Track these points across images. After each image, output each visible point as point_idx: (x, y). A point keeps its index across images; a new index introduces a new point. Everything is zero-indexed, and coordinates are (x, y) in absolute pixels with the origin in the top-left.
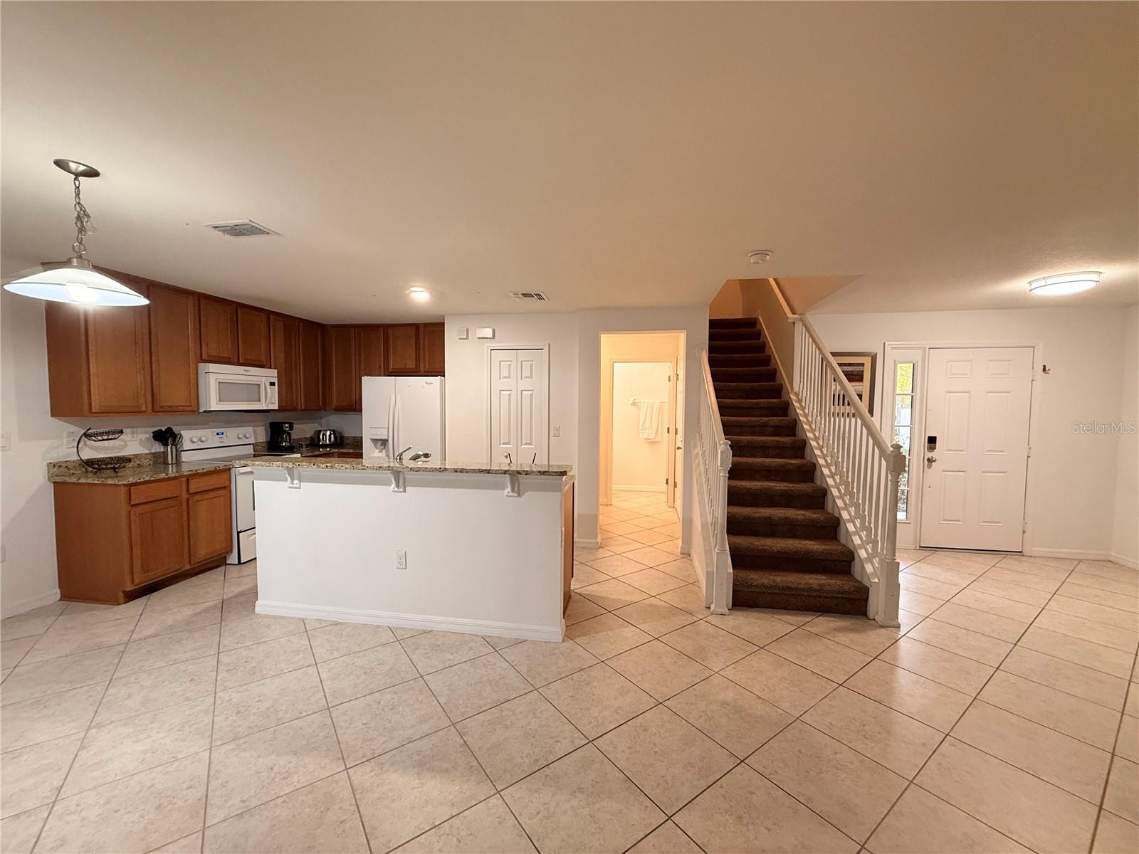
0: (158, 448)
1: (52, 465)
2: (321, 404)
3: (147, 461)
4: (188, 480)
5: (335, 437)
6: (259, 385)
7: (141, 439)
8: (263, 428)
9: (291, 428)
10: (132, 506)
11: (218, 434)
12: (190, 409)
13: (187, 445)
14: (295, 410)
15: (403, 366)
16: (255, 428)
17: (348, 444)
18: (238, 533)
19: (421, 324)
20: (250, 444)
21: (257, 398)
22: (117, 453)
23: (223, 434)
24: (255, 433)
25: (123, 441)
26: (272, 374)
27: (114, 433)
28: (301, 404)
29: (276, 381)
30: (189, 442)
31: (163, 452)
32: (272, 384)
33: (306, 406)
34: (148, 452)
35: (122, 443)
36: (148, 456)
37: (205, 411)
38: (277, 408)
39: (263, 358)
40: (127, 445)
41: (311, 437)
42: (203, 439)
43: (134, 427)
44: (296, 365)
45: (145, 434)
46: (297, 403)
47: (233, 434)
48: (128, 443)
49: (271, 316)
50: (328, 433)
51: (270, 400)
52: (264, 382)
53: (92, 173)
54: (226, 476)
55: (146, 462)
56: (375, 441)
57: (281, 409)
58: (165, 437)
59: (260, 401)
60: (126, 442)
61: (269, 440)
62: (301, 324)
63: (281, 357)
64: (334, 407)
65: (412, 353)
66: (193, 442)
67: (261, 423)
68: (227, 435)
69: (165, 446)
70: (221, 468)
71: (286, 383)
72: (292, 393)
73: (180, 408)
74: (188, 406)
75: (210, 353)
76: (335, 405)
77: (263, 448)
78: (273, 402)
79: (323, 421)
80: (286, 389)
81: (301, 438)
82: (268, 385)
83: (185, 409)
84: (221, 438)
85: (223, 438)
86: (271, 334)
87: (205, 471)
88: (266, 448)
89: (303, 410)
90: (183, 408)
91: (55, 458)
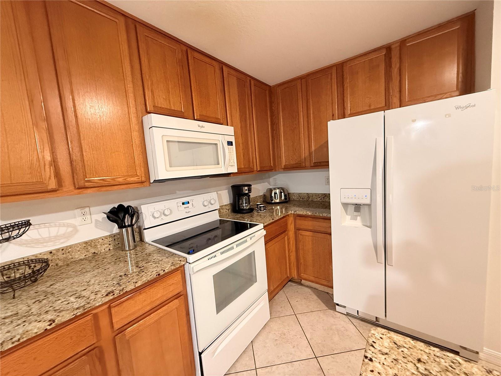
0: (115, 229)
2: (271, 165)
3: (104, 247)
4: (109, 308)
5: (285, 196)
6: (216, 144)
7: (96, 221)
8: (227, 190)
9: (250, 190)
11: (183, 204)
12: (135, 179)
14: (251, 171)
16: (219, 192)
17: (294, 200)
18: (200, 354)
19: (394, 43)
20: (216, 210)
21: (215, 161)
22: (62, 243)
23: (188, 203)
24: (219, 197)
25: (68, 226)
26: (229, 132)
28: (257, 165)
29: (232, 139)
30: (151, 217)
31: (118, 234)
32: (230, 143)
33: (261, 167)
34: (109, 234)
35: (70, 229)
36: (106, 241)
37: (155, 181)
38: (235, 170)
41: (263, 195)
42: (167, 212)
43: (83, 207)
44: (250, 125)
46: (253, 166)
47: (199, 202)
48: (79, 228)
50: (278, 191)
51: (230, 161)
52: (222, 141)
54: (177, 277)
56: (345, 205)
57: (240, 172)
58: (119, 214)
59: (218, 164)
60: (75, 227)
61: (232, 202)
62: (252, 82)
63: (237, 115)
64: (283, 167)
66: (154, 218)
67: (225, 187)
68: (192, 204)
69: (121, 226)
70: (166, 271)
71: (242, 143)
72: (248, 154)
73: (120, 180)
74: (132, 176)
75: (156, 103)
76: (284, 165)
77: (227, 211)
78: (232, 164)
79: (271, 180)
80: (243, 149)
81: (256, 197)
82: (226, 144)
83: (127, 180)
84: (187, 207)
85: (188, 207)
86: (226, 89)
87: (139, 285)
88: (230, 210)
89: (259, 171)
90: (125, 179)
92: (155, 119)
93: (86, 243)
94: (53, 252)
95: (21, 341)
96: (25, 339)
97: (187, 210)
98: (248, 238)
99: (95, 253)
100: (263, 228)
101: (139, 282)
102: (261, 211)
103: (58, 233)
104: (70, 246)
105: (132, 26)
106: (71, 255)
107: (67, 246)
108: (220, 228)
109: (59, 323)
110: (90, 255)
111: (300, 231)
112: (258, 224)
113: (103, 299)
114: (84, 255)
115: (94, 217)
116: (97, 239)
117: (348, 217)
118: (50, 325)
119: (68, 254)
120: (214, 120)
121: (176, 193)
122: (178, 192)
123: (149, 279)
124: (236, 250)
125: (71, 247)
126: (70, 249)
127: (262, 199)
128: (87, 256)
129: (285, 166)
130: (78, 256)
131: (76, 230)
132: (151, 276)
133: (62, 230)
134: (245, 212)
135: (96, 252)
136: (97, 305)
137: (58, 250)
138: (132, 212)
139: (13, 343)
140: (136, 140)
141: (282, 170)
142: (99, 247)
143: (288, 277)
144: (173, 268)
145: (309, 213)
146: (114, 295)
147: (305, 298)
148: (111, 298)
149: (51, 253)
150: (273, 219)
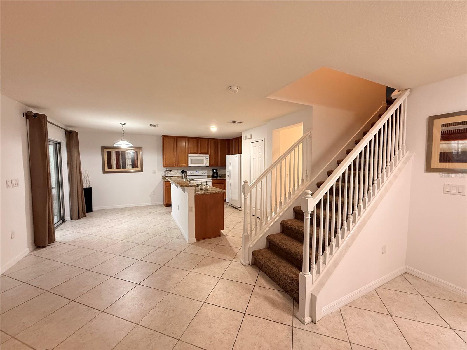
6: (203, 159)
8: (210, 171)
10: (167, 186)
11: (196, 172)
16: (207, 171)
20: (206, 175)
21: (203, 163)
23: (198, 172)
26: (208, 156)
27: (170, 171)
28: (219, 164)
29: (209, 158)
30: (188, 173)
32: (207, 159)
34: (181, 175)
37: (189, 166)
38: (209, 165)
40: (177, 174)
42: (192, 173)
47: (201, 172)
49: (209, 140)
51: (207, 163)
53: (125, 124)
57: (211, 166)
58: (183, 172)
62: (220, 140)
69: (183, 174)
71: (214, 158)
73: (183, 165)
74: (185, 165)
75: (191, 152)
80: (212, 160)
82: (205, 159)
86: (209, 144)
91: (163, 175)
92: (189, 155)
105: (188, 139)
115: (179, 172)
116: (179, 176)
120: (203, 153)
133: (175, 173)
134: (215, 177)
138: (186, 172)
140: (186, 159)
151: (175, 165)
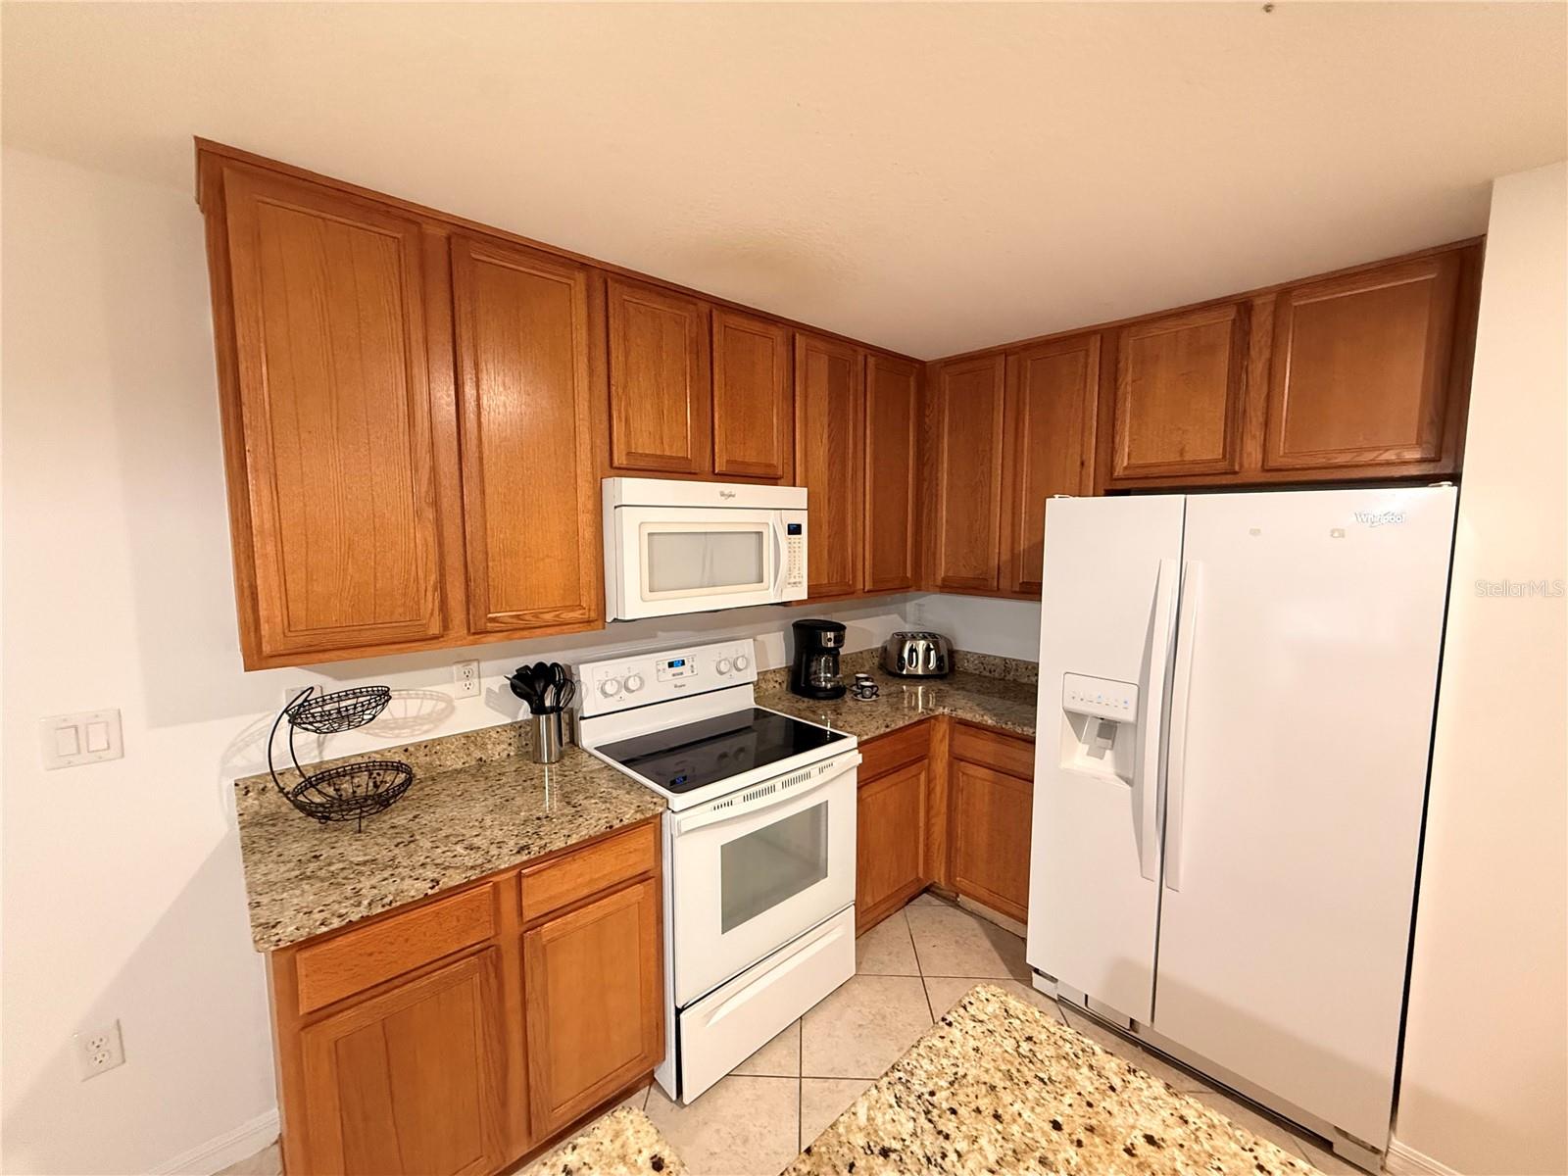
0: (524, 711)
1: (244, 789)
2: (909, 575)
3: (499, 748)
4: (520, 876)
5: (939, 659)
6: (760, 534)
7: (489, 690)
9: (839, 640)
10: (306, 1017)
11: (671, 665)
12: (576, 615)
13: (590, 700)
15: (1174, 457)
16: (759, 638)
17: (966, 673)
18: (679, 1012)
19: (1260, 293)
20: (748, 683)
21: (753, 572)
22: (426, 732)
23: (683, 663)
24: (760, 651)
25: (439, 698)
26: (792, 500)
28: (864, 580)
29: (802, 519)
30: (599, 694)
31: (527, 722)
32: (794, 530)
33: (874, 582)
34: (509, 721)
35: (442, 705)
36: (504, 736)
38: (803, 595)
39: (776, 459)
40: (453, 709)
41: (882, 647)
42: (632, 684)
43: (467, 662)
44: (855, 471)
45: (496, 675)
46: (854, 577)
47: (707, 665)
48: (456, 703)
49: (800, 340)
50: (921, 645)
51: (786, 575)
52: (778, 523)
54: (645, 838)
55: (497, 751)
56: (1076, 718)
57: (815, 593)
58: (536, 683)
59: (761, 581)
60: (449, 701)
62: (871, 360)
63: (821, 452)
64: (939, 582)
65: (1212, 407)
66: (605, 694)
67: (777, 624)
68: (692, 666)
69: (538, 709)
70: (626, 822)
71: (829, 523)
72: (844, 549)
73: (548, 617)
74: (571, 608)
75: (633, 446)
76: (943, 575)
77: (777, 686)
78: (794, 580)
79: (910, 607)
80: (829, 537)
81: (861, 653)
82: (783, 532)
83: (562, 616)
84: (678, 674)
85: (682, 674)
86: (797, 389)
87: (574, 842)
88: (784, 685)
89: (868, 592)
90: (557, 616)
91: (254, 762)
92: (630, 489)
93: (466, 736)
94: (411, 749)
95: (394, 905)
96: (398, 904)
97: (679, 681)
98: (814, 769)
99: (481, 759)
100: (856, 746)
101: (574, 836)
102: (863, 697)
103: (419, 710)
104: (439, 739)
105: (598, 284)
106: (440, 760)
107: (433, 740)
108: (754, 731)
109: (445, 887)
110: (474, 763)
111: (962, 763)
112: (845, 737)
113: (513, 858)
114: (463, 761)
115: (487, 682)
116: (487, 730)
117: (1083, 748)
118: (432, 888)
119: (435, 756)
120: (759, 471)
121: (655, 636)
122: (660, 633)
123: (592, 833)
124: (781, 794)
125: (439, 741)
126: (438, 747)
127: (876, 661)
128: (467, 765)
129: (944, 580)
130: (453, 762)
131: (451, 709)
132: (597, 829)
133: (428, 706)
134: (821, 694)
135: (484, 758)
136: (502, 867)
137: (417, 746)
138: (561, 678)
139: (383, 906)
140: (587, 533)
141: (938, 589)
142: (489, 747)
143: (918, 880)
144: (639, 816)
145: (990, 721)
146: (529, 853)
147: (957, 942)
148: (525, 858)
149: (406, 750)
150: (887, 727)
151: (435, 628)
